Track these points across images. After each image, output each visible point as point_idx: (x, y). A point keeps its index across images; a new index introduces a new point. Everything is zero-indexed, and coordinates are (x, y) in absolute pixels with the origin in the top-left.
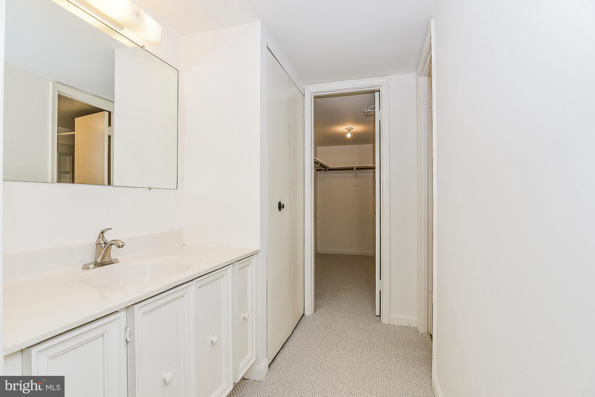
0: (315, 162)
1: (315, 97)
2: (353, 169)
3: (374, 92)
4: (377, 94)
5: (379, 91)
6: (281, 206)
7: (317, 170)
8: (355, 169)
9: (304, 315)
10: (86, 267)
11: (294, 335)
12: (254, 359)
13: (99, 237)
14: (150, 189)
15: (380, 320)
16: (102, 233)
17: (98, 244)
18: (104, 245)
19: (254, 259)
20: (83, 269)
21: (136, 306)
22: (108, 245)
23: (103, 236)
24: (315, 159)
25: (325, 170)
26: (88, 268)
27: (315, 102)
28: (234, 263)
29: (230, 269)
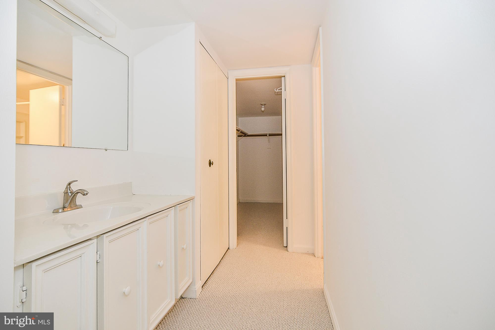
0: (237, 130)
1: (237, 80)
2: (266, 135)
3: (281, 77)
4: (283, 78)
5: (285, 76)
6: (210, 164)
7: (238, 136)
8: (268, 135)
9: (229, 248)
10: (56, 211)
11: (221, 264)
12: (191, 281)
13: (67, 188)
14: (106, 150)
15: (287, 250)
16: (69, 184)
17: (66, 193)
18: (71, 194)
19: (190, 203)
20: (53, 213)
21: (105, 235)
22: (74, 194)
23: (70, 187)
24: (237, 128)
25: (245, 136)
26: (58, 212)
27: (236, 83)
28: (176, 206)
29: (172, 210)
